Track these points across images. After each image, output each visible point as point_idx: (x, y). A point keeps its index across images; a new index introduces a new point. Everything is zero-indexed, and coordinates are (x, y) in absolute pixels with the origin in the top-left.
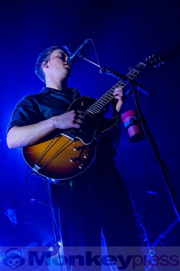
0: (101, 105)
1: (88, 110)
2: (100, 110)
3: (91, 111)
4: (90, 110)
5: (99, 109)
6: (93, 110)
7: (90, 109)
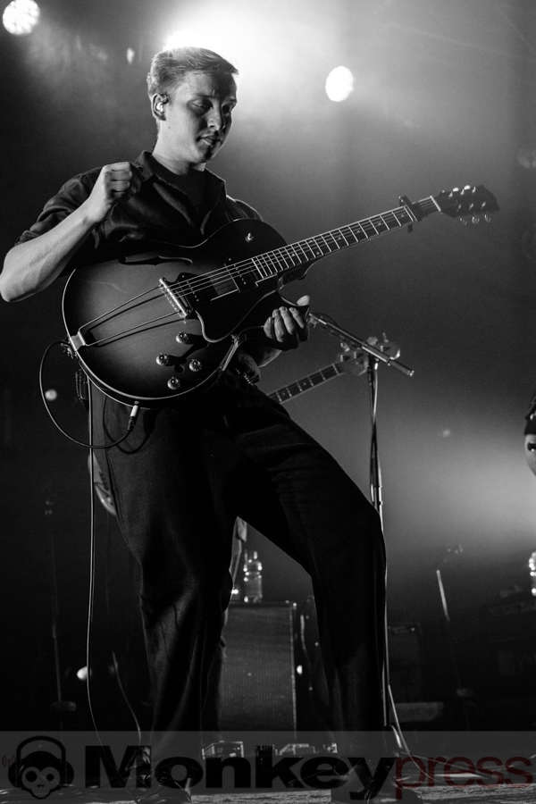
0: (288, 261)
1: (255, 259)
2: (278, 273)
3: (259, 266)
4: (257, 263)
5: (279, 268)
6: (264, 264)
7: (259, 258)
